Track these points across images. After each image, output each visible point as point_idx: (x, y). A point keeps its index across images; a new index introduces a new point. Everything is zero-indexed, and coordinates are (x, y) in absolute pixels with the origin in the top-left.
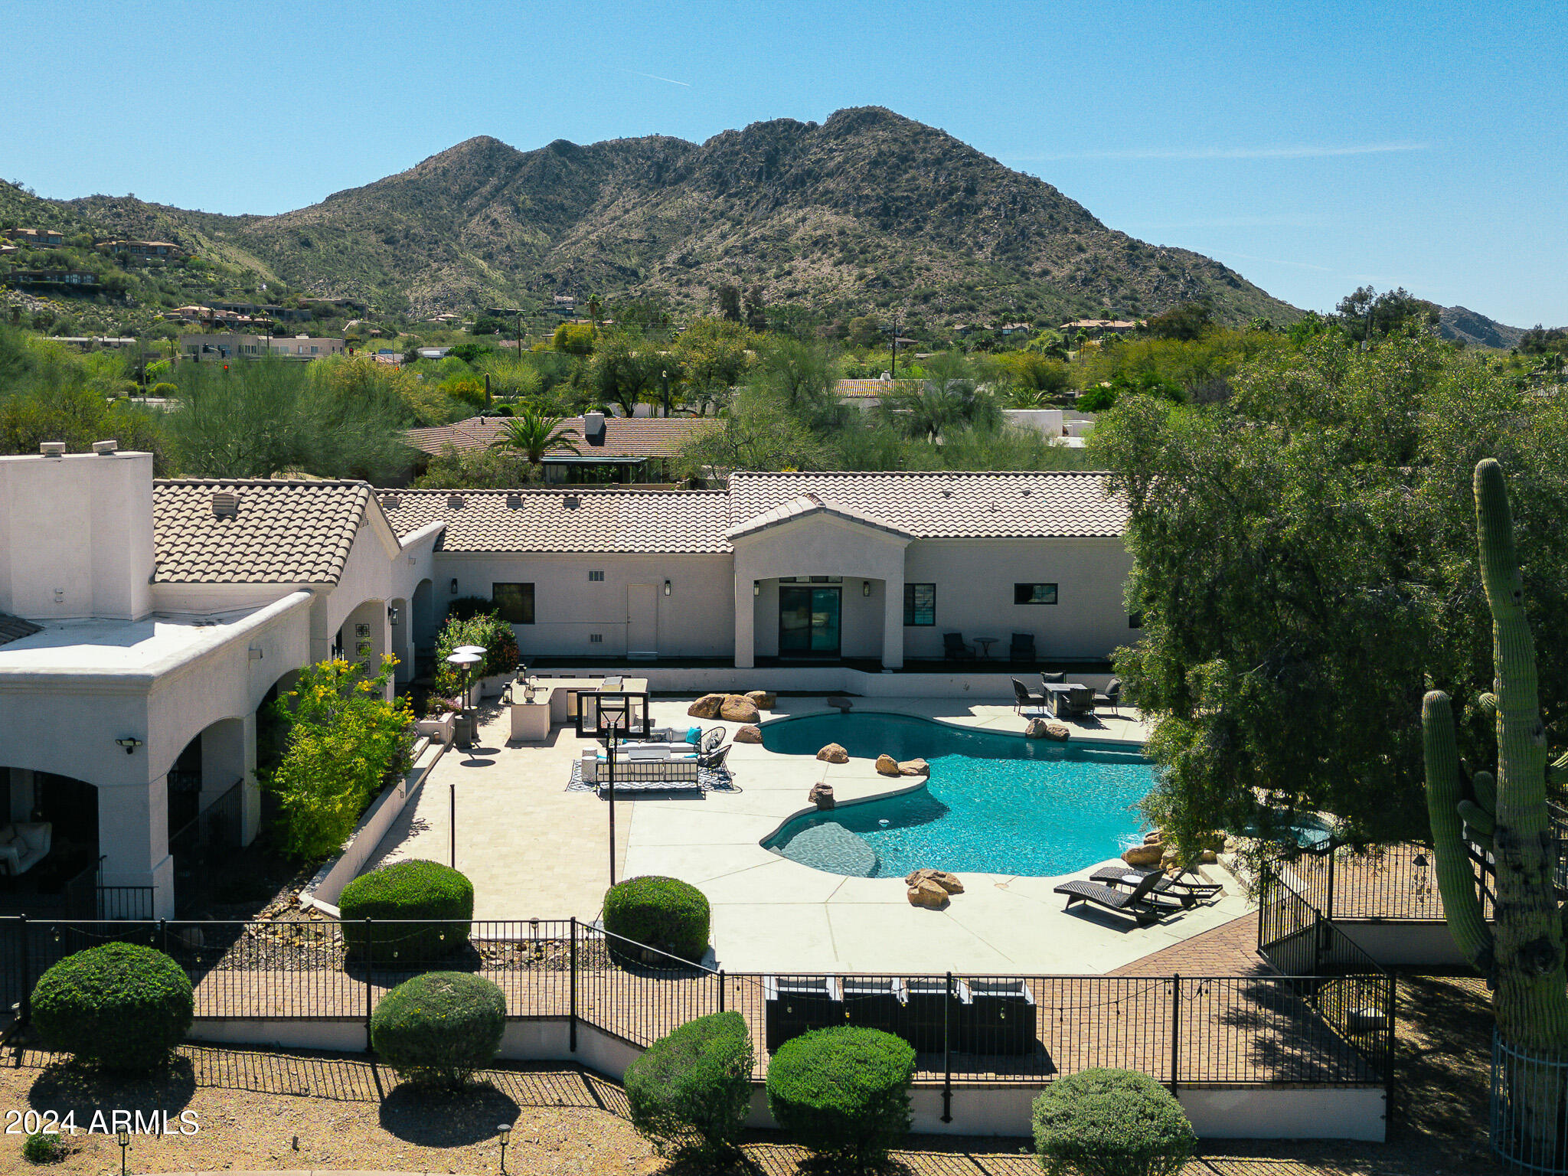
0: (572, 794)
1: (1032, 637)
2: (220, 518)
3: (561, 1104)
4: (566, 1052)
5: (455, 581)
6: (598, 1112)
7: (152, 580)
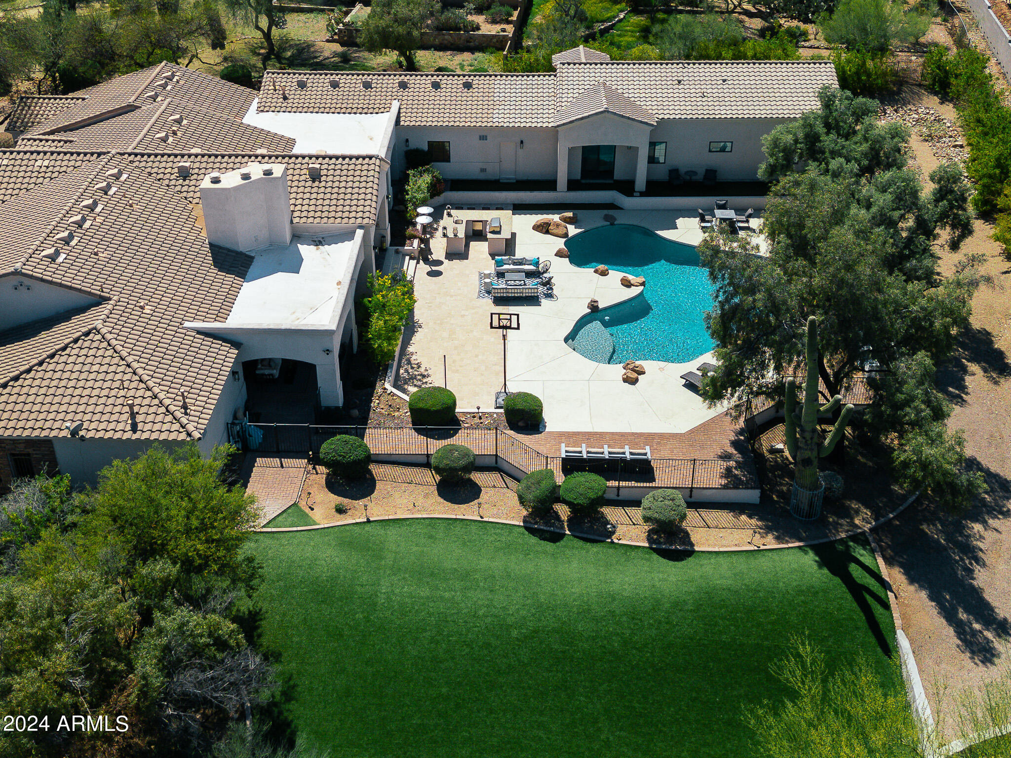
0: (481, 300)
1: (715, 171)
2: (314, 182)
3: (494, 487)
4: (494, 464)
5: (407, 140)
6: (506, 490)
7: (292, 222)
